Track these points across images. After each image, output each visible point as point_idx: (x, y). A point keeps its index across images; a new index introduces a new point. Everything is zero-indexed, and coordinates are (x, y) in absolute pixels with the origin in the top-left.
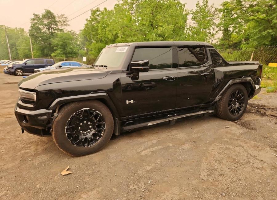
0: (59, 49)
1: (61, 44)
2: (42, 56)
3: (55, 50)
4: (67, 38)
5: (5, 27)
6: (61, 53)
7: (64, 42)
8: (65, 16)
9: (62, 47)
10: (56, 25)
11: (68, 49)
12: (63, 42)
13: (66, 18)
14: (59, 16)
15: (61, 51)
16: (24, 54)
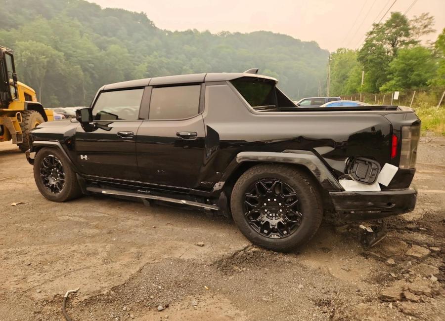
0: (395, 78)
1: (400, 69)
2: (373, 91)
3: (389, 80)
4: (414, 57)
5: (345, 50)
6: (397, 85)
7: (408, 65)
8: (429, 16)
9: (403, 74)
10: (407, 35)
11: (413, 77)
12: (406, 64)
13: (431, 18)
14: (417, 18)
15: (399, 80)
16: (351, 89)
